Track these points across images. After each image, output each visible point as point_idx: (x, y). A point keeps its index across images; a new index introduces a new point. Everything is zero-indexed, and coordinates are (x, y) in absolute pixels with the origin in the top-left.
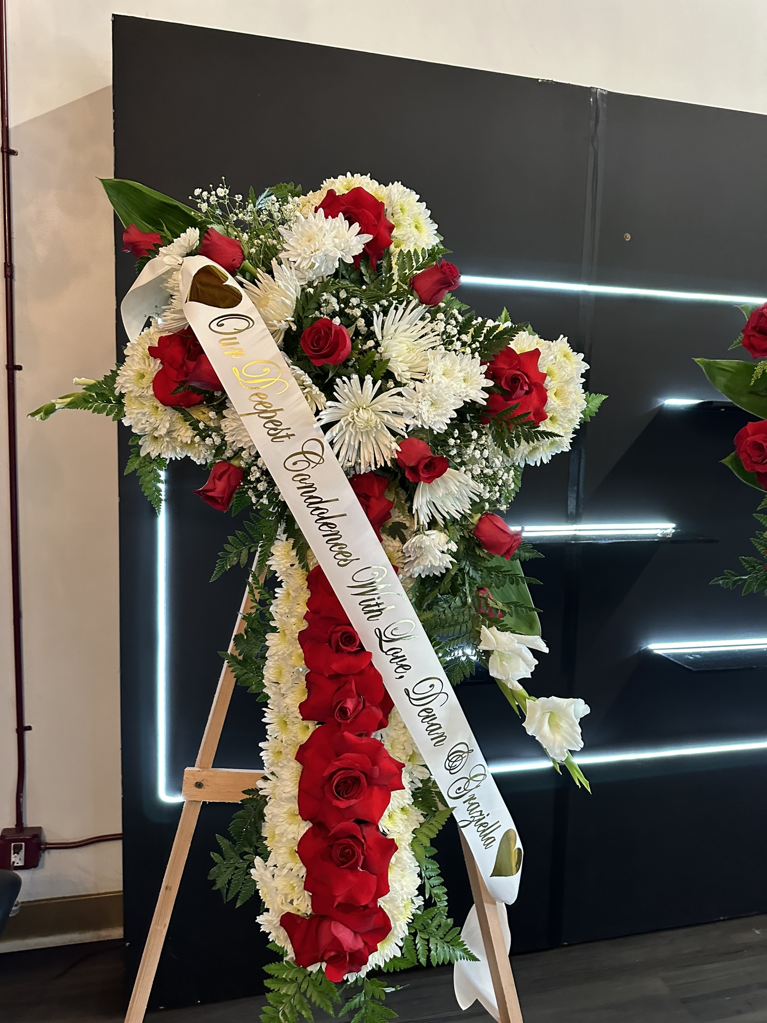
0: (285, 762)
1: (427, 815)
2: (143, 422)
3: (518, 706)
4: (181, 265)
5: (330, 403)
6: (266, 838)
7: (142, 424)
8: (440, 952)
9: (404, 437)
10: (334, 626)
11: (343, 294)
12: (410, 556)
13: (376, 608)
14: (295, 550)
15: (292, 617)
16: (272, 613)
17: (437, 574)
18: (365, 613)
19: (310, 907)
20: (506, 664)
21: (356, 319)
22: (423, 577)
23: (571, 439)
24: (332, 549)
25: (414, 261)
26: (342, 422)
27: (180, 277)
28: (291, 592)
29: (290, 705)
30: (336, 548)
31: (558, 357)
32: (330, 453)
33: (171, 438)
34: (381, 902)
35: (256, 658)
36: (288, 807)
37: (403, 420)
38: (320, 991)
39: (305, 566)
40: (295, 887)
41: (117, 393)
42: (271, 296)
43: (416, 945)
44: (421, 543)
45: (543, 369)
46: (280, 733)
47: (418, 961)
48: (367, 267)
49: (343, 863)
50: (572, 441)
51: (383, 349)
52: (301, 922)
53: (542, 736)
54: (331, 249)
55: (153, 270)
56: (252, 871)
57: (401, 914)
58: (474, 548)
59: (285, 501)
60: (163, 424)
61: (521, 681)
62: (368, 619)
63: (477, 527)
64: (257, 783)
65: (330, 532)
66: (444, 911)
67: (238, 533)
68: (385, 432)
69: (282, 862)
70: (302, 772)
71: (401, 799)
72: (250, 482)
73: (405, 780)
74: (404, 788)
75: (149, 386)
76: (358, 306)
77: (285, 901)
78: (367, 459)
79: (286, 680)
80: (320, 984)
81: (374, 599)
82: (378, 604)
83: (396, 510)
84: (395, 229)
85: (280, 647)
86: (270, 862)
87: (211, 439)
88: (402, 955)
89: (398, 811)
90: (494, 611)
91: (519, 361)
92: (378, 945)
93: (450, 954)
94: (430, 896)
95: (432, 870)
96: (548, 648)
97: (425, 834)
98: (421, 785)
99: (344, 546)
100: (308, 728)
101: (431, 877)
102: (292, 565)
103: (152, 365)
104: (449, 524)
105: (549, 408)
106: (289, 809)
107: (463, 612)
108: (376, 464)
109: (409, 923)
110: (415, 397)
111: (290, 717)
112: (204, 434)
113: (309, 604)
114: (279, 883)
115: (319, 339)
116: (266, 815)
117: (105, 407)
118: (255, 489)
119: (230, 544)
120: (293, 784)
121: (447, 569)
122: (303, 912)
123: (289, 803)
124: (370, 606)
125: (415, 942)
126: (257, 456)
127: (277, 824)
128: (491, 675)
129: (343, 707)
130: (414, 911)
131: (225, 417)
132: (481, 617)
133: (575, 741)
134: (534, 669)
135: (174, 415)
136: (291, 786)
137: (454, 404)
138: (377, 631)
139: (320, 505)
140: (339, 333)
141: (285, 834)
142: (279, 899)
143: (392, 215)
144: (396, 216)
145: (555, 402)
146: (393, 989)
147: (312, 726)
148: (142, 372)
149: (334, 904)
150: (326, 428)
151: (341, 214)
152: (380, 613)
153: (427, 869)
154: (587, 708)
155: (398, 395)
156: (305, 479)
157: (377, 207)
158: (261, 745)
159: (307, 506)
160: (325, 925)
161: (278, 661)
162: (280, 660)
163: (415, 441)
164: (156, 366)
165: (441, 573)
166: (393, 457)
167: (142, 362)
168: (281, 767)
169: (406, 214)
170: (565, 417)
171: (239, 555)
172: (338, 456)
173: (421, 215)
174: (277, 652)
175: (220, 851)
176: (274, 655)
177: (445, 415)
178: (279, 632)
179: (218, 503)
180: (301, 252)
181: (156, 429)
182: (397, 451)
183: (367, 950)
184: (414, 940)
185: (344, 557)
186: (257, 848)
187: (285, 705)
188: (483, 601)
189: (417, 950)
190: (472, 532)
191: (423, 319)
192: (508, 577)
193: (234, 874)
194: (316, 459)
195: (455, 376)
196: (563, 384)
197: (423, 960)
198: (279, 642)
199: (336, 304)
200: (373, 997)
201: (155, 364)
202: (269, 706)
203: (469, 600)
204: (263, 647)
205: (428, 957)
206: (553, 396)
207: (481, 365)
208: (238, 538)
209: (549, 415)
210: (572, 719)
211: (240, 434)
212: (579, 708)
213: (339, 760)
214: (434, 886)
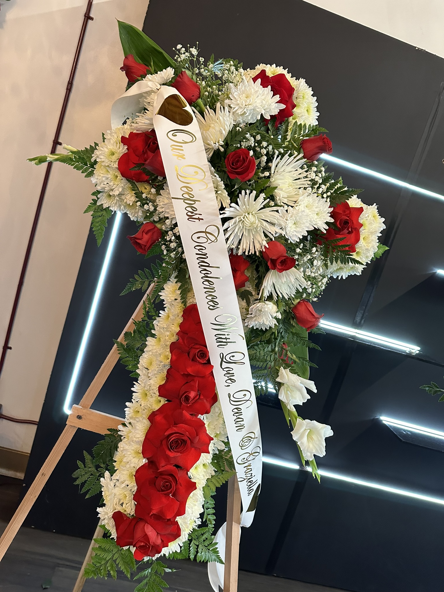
0: (141, 419)
1: (217, 471)
2: (105, 183)
3: (290, 420)
4: (158, 90)
5: (233, 205)
6: (115, 461)
7: (104, 184)
8: (202, 556)
9: (271, 239)
10: (194, 344)
11: (258, 137)
12: (251, 314)
13: (225, 340)
14: (181, 290)
15: (167, 331)
16: (155, 325)
17: (264, 329)
18: (217, 342)
19: (133, 510)
20: (289, 394)
21: (262, 156)
22: (255, 328)
23: (363, 268)
24: (207, 297)
25: (302, 131)
26: (237, 218)
27: (156, 97)
28: (170, 315)
29: (152, 385)
30: (210, 298)
31: (370, 216)
32: (222, 237)
33: (120, 199)
34: (179, 519)
35: (137, 349)
36: (136, 447)
37: (274, 228)
38: (125, 562)
39: (184, 302)
40: (127, 496)
41: (93, 160)
42: (212, 125)
43: (190, 547)
44: (262, 308)
45: (361, 221)
46: (141, 400)
47: (189, 557)
48: (273, 126)
49: (163, 491)
50: (363, 270)
51: (273, 180)
52: (126, 519)
53: (302, 443)
54: (259, 106)
55: (139, 87)
56: (102, 479)
57: (187, 528)
58: (290, 318)
59: (185, 259)
60: (118, 189)
61: (295, 406)
62: (218, 346)
63: (296, 307)
64: (118, 426)
65: (209, 287)
66: (211, 530)
67: (146, 270)
68: (261, 234)
69: (123, 479)
70: (150, 428)
71: (206, 458)
72: (166, 240)
73: (211, 447)
74: (209, 453)
75: (115, 162)
76: (266, 148)
77: (118, 503)
78: (244, 247)
79: (154, 369)
80: (126, 558)
81: (225, 335)
82: (226, 339)
83: (249, 283)
84: (296, 108)
85: (155, 347)
86: (116, 476)
87: (148, 206)
88: (181, 551)
89: (202, 465)
90: (289, 359)
91: (350, 212)
92: (169, 543)
93: (209, 557)
94: (206, 520)
95: (210, 504)
96: (316, 390)
97: (213, 483)
98: (218, 453)
99: (215, 298)
100: (160, 401)
101: (208, 508)
102: (176, 299)
103: (121, 149)
104: (279, 301)
105: (358, 246)
106: (136, 448)
107: (271, 355)
108: (249, 252)
109: (190, 533)
110: (285, 216)
111: (151, 392)
112: (144, 202)
113: (181, 326)
114: (117, 491)
115: (238, 161)
116: (119, 447)
117: (82, 167)
118: (168, 247)
119: (139, 275)
120: (142, 434)
121: (270, 327)
122: (129, 513)
123: (137, 444)
124: (221, 338)
125: (190, 545)
126: (176, 225)
127: (125, 455)
128: (279, 398)
129: (188, 395)
130: (194, 527)
131: (161, 195)
132: (281, 361)
133: (320, 450)
134: (306, 401)
135: (127, 184)
136: (141, 434)
137: (308, 227)
138: (222, 354)
139: (207, 268)
140: (251, 162)
141: (129, 463)
142: (116, 501)
143: (296, 98)
144: (298, 100)
145: (363, 243)
146: (170, 571)
147: (163, 401)
148: (113, 150)
149: (150, 513)
150: (224, 220)
151: (270, 87)
152: (226, 344)
153: (207, 503)
154: (332, 433)
155: (277, 212)
156: (202, 249)
157: (290, 90)
158: (127, 404)
159: (199, 267)
160: (141, 524)
161: (151, 356)
162: (153, 355)
163: (278, 244)
164: (123, 149)
165: (266, 329)
166: (261, 250)
167: (115, 144)
168: (137, 421)
169: (305, 100)
170: (365, 254)
171: (143, 283)
172: (227, 239)
173: (312, 104)
174: (152, 350)
175: (84, 462)
176: (150, 351)
177: (301, 232)
178: (156, 338)
179: (141, 248)
180: (240, 103)
181: (112, 190)
182: (265, 247)
183: (162, 544)
184: (190, 544)
185: (214, 304)
186: (108, 466)
187: (149, 384)
188: (284, 352)
189: (190, 551)
190: (291, 309)
191: (302, 168)
192: (302, 341)
193: (89, 478)
194: (213, 238)
195: (313, 209)
196: (369, 234)
197: (192, 557)
198: (155, 344)
199: (253, 142)
200: (156, 572)
201: (123, 148)
202: (138, 381)
203: (277, 349)
204: (143, 344)
205: (196, 556)
206: (362, 239)
207: (329, 207)
208: (145, 273)
209: (357, 250)
210: (321, 437)
211: (169, 208)
212: (327, 431)
213: (176, 427)
214: (209, 514)
